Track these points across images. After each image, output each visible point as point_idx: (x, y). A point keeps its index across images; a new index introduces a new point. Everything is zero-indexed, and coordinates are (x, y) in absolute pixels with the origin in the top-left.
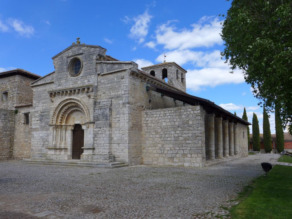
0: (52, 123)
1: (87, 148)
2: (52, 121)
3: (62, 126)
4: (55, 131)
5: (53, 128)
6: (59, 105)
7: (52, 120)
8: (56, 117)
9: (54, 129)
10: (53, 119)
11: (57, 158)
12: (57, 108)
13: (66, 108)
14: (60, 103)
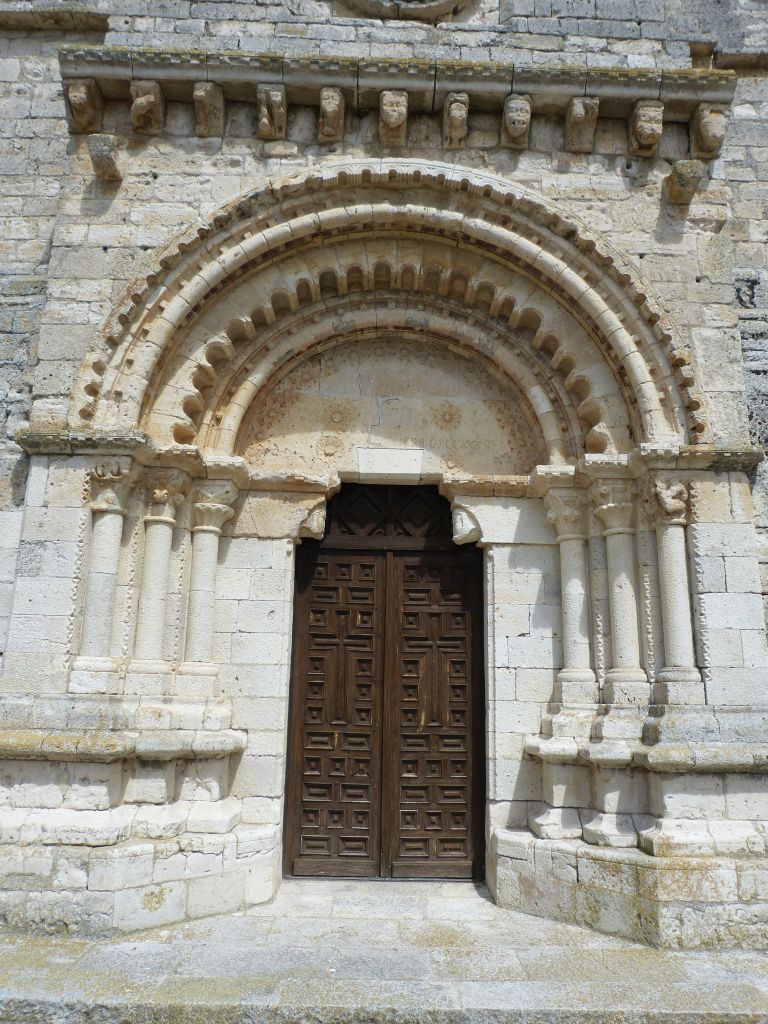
0: (87, 414)
1: (704, 753)
2: (93, 390)
3: (199, 475)
4: (111, 525)
5: (97, 484)
6: (221, 223)
7: (90, 376)
8: (145, 355)
9: (107, 498)
10: (99, 368)
11: (154, 899)
12: (185, 250)
13: (290, 279)
14: (243, 211)
